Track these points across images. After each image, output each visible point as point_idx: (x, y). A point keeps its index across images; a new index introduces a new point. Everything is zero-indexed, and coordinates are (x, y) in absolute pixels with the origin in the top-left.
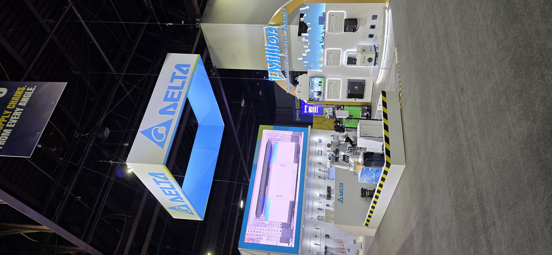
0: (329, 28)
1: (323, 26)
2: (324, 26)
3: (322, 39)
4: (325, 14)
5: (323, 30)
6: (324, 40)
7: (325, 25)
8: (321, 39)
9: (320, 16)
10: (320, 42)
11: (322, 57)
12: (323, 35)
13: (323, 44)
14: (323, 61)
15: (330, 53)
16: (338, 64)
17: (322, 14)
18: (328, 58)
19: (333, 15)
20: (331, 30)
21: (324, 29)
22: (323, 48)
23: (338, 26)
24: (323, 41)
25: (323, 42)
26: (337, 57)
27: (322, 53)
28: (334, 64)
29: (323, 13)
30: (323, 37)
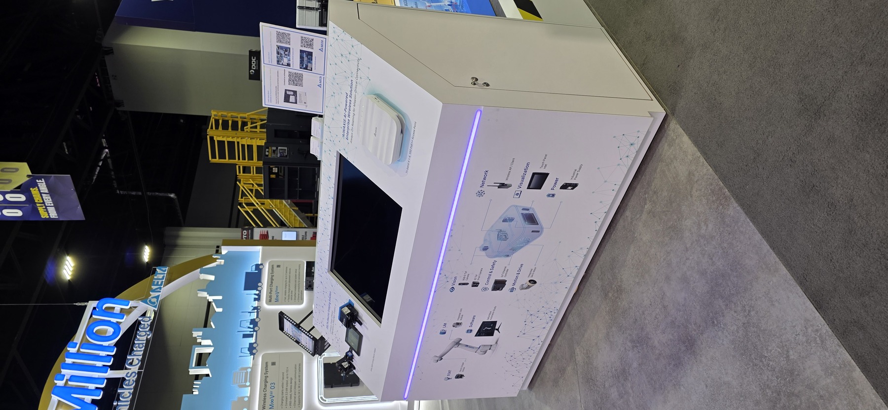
0: (270, 293)
1: (255, 294)
2: (257, 292)
3: (252, 326)
4: (261, 267)
5: (256, 304)
6: (256, 329)
7: (260, 291)
8: (249, 328)
9: (249, 271)
10: (245, 336)
11: (248, 384)
12: (254, 316)
13: (252, 340)
14: (249, 398)
15: (273, 364)
16: (297, 403)
17: (254, 267)
18: (266, 382)
19: (278, 266)
20: (274, 297)
21: (258, 299)
22: (252, 354)
23: (292, 289)
24: (254, 331)
25: (251, 336)
26: (293, 378)
27: (249, 370)
28: (284, 402)
29: (257, 266)
30: (253, 322)
